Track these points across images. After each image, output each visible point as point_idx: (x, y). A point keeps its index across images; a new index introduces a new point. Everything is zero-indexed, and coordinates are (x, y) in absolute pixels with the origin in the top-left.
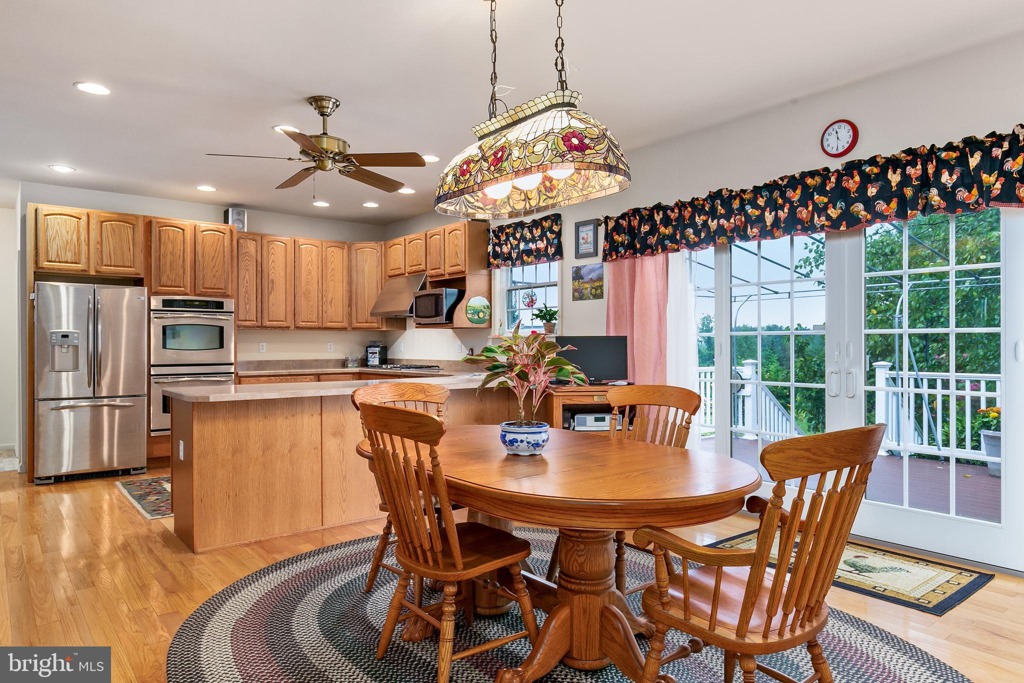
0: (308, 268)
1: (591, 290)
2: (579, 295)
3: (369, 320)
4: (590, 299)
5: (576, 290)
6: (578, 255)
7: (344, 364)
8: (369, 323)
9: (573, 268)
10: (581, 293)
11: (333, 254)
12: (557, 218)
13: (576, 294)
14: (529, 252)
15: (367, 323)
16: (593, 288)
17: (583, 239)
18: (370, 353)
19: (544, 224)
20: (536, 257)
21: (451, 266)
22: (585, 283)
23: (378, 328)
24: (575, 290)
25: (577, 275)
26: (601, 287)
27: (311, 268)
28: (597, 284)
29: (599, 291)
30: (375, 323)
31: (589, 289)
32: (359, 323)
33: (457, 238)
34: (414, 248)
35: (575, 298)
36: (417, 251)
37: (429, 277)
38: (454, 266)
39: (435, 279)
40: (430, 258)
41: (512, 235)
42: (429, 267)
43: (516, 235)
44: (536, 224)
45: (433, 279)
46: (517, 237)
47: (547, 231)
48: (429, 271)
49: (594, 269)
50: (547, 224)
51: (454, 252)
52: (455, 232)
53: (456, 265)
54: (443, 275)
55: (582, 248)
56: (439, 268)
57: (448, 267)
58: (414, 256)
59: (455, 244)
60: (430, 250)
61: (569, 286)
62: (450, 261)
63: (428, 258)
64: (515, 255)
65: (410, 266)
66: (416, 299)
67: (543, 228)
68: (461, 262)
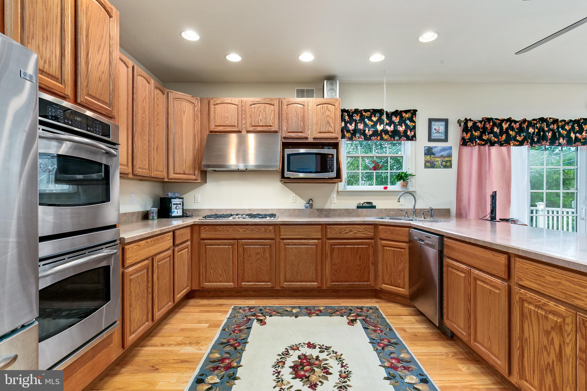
0: (144, 105)
1: (442, 163)
2: (430, 165)
3: (187, 172)
4: (441, 168)
5: (428, 161)
6: (430, 140)
7: (146, 216)
8: (187, 174)
9: (425, 147)
10: (433, 163)
11: (158, 96)
12: (414, 112)
13: (428, 164)
14: (386, 132)
15: (184, 174)
16: (443, 161)
17: (435, 129)
18: (174, 204)
19: (404, 115)
20: (390, 136)
21: (320, 132)
22: (437, 158)
23: (195, 180)
24: (426, 162)
25: (429, 152)
26: (450, 161)
27: (145, 107)
28: (447, 159)
29: (448, 164)
30: (192, 174)
31: (440, 162)
32: (177, 173)
33: (329, 110)
34: (260, 111)
35: (426, 167)
36: (265, 113)
37: (283, 138)
38: (325, 132)
39: (291, 140)
40: (286, 122)
41: (367, 117)
42: (285, 129)
43: (372, 118)
44: (396, 113)
45: (289, 140)
46: (373, 120)
47: (407, 120)
48: (285, 133)
49: (444, 149)
50: (407, 116)
51: (325, 121)
52: (326, 105)
53: (326, 132)
54: (306, 138)
55: (435, 135)
56: (302, 132)
57: (315, 133)
58: (261, 117)
59: (326, 115)
60: (287, 115)
61: (422, 158)
62: (318, 128)
63: (284, 121)
64: (371, 132)
65: (252, 126)
66: (289, 155)
67: (401, 117)
68: (335, 131)
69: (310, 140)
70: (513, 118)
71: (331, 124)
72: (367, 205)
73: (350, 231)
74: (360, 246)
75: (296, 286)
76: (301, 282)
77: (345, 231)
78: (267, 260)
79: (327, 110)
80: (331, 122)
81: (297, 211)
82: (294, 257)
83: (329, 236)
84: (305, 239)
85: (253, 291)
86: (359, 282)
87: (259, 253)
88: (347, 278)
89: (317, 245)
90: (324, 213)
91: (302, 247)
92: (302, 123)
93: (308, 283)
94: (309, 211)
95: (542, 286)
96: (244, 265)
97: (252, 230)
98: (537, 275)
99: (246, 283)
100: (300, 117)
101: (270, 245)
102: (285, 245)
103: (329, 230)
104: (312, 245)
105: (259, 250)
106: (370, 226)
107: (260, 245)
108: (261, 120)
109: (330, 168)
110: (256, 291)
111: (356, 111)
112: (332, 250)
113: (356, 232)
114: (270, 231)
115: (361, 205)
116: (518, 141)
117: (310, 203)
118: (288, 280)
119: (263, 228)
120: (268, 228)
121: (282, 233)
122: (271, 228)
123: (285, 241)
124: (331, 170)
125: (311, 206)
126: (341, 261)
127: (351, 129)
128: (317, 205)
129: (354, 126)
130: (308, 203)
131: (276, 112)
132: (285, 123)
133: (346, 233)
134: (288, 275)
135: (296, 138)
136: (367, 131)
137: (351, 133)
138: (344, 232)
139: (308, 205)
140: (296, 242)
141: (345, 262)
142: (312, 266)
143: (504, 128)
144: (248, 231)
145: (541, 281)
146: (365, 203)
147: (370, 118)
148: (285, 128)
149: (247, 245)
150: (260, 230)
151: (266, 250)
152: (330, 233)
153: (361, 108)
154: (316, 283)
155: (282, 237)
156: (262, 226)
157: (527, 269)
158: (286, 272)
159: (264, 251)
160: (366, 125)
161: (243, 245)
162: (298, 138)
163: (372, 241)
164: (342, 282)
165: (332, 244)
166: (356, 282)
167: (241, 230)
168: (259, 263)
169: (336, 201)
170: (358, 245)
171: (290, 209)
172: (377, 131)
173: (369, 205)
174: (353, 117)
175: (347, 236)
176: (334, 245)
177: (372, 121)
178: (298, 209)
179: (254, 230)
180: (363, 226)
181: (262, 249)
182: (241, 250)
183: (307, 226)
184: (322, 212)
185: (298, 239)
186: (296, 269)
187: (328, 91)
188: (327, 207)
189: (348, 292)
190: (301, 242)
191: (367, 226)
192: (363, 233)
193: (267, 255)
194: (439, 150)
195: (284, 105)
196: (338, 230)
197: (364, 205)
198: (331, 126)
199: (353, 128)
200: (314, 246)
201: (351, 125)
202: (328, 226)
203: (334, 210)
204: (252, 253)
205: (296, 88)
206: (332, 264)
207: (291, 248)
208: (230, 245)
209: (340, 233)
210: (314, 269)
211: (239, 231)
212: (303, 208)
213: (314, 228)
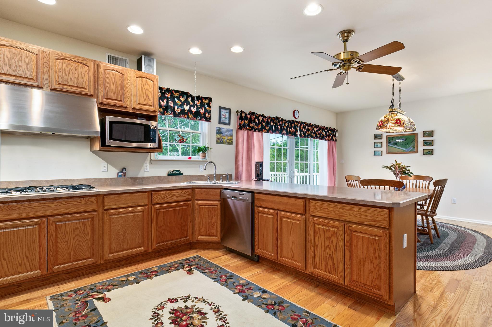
1: (227, 140)
2: (220, 141)
4: (226, 144)
5: (218, 138)
6: (220, 122)
9: (217, 127)
10: (221, 140)
12: (210, 100)
13: (219, 141)
14: (191, 112)
16: (228, 139)
17: (223, 115)
19: (204, 100)
20: (194, 116)
21: (140, 104)
22: (224, 136)
24: (218, 139)
25: (219, 131)
26: (232, 139)
28: (230, 138)
29: (231, 141)
31: (225, 139)
33: (148, 85)
34: (70, 69)
35: (217, 142)
36: (76, 72)
37: (99, 103)
38: (144, 105)
39: (109, 107)
40: (103, 86)
41: (177, 97)
42: (102, 95)
43: (181, 99)
44: (199, 98)
45: (106, 107)
46: (182, 100)
47: (206, 105)
48: (102, 98)
49: (228, 131)
50: (206, 101)
51: (144, 94)
52: (145, 79)
53: (146, 105)
54: (126, 107)
55: (223, 120)
56: (121, 101)
57: (135, 103)
58: (71, 76)
59: (146, 89)
60: (104, 80)
61: (215, 136)
62: (138, 99)
63: (100, 86)
64: (179, 111)
65: (59, 84)
66: (111, 123)
67: (202, 102)
68: (153, 104)
69: (129, 110)
70: (265, 115)
71: (150, 98)
72: (176, 173)
73: (173, 195)
74: (181, 208)
75: (122, 256)
76: (128, 250)
77: (169, 195)
78: (88, 234)
79: (146, 84)
80: (150, 95)
81: (109, 180)
82: (120, 226)
83: (155, 201)
84: (131, 207)
85: (67, 273)
86: (180, 238)
87: (77, 229)
88: (170, 238)
89: (143, 211)
90: (138, 181)
91: (128, 215)
92: (121, 92)
93: (135, 250)
94: (122, 179)
95: (327, 214)
96: (56, 246)
97: (68, 203)
98: (323, 208)
99: (60, 266)
100: (118, 85)
101: (92, 219)
102: (109, 215)
103: (155, 197)
104: (138, 212)
105: (78, 226)
106: (189, 190)
107: (79, 219)
108: (71, 78)
109: (153, 139)
110: (70, 272)
111: (168, 90)
112: (158, 214)
113: (178, 196)
114: (93, 202)
115: (171, 173)
116: (266, 130)
117: (123, 171)
118: (114, 251)
119: (83, 201)
120: (90, 200)
121: (106, 204)
122: (93, 199)
123: (109, 211)
124: (154, 141)
125: (125, 175)
126: (165, 222)
127: (163, 105)
128: (130, 173)
129: (166, 102)
130: (122, 172)
131: (91, 74)
132: (102, 88)
133: (170, 197)
134: (113, 246)
135: (114, 106)
136: (176, 109)
137: (163, 108)
138: (168, 197)
139: (121, 173)
140: (121, 211)
141: (169, 223)
142: (139, 232)
143: (260, 121)
144: (63, 205)
145: (326, 211)
146: (175, 171)
147: (179, 99)
148: (101, 93)
149: (61, 222)
150: (80, 203)
151: (87, 224)
152: (156, 199)
153: (172, 88)
154: (142, 248)
155: (106, 208)
156: (82, 199)
157: (318, 206)
158: (110, 243)
159: (85, 225)
160: (175, 103)
161: (55, 222)
162: (117, 106)
163: (190, 202)
164: (166, 241)
165: (158, 208)
166: (178, 239)
167: (53, 205)
168: (78, 240)
169: (148, 170)
170: (179, 207)
171: (101, 179)
172: (184, 110)
173: (177, 172)
174: (165, 94)
175: (171, 200)
176: (159, 209)
177: (180, 101)
178: (110, 178)
179: (71, 204)
180: (184, 191)
181: (81, 224)
182: (52, 228)
183: (134, 194)
184: (135, 180)
185: (124, 208)
186: (122, 238)
187: (146, 66)
188: (140, 175)
189: (169, 250)
190: (127, 211)
191: (186, 190)
192: (183, 196)
193: (89, 228)
194: (225, 131)
195: (101, 69)
196: (163, 196)
197: (174, 172)
198: (150, 100)
199: (165, 104)
200: (141, 213)
201: (163, 101)
202: (154, 193)
203: (147, 177)
204: (68, 230)
205: (108, 54)
206: (158, 227)
207: (117, 218)
208: (36, 225)
209: (164, 198)
210: (141, 235)
211: (49, 206)
212: (116, 176)
213: (140, 195)
